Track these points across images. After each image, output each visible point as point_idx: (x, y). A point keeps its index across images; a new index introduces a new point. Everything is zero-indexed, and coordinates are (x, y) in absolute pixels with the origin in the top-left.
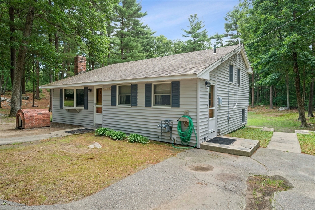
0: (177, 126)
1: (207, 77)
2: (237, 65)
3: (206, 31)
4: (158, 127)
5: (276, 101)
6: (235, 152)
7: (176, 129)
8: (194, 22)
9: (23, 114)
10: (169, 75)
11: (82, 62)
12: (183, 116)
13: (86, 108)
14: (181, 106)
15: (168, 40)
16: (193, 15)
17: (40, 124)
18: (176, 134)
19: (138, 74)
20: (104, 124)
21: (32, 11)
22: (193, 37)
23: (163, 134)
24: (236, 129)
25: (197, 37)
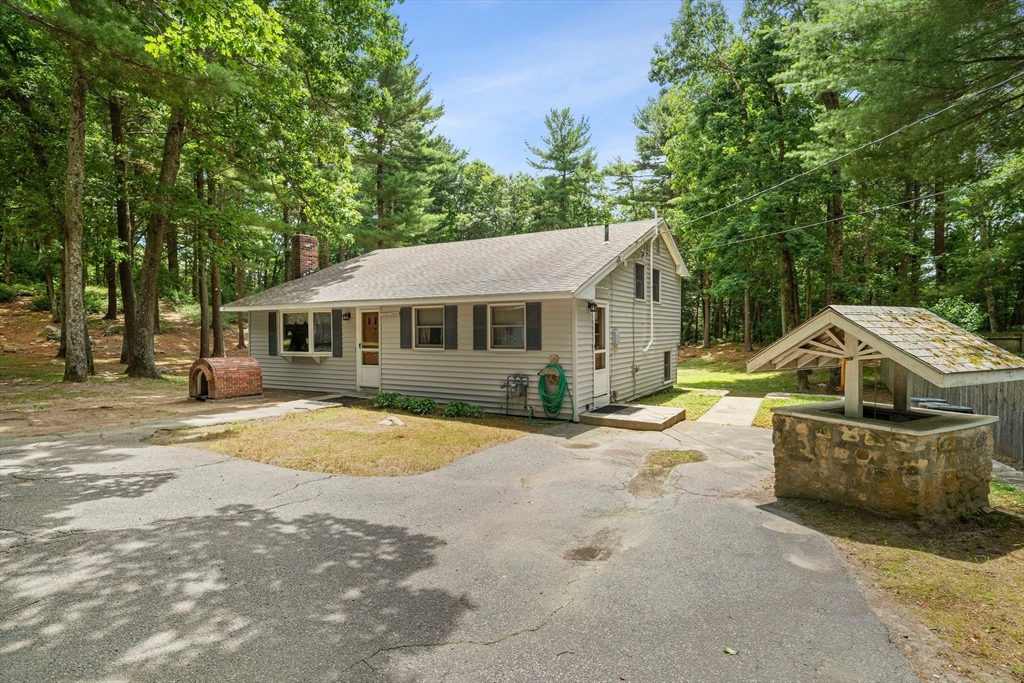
0: (536, 385)
1: (590, 295)
2: (651, 263)
3: (593, 154)
4: (502, 387)
5: (760, 331)
6: (638, 426)
7: (536, 391)
8: (561, 130)
9: (210, 368)
10: (522, 291)
11: (309, 249)
12: (549, 366)
13: (338, 353)
14: (543, 348)
15: (494, 176)
16: (560, 113)
17: (244, 388)
18: (534, 398)
19: (457, 284)
20: (384, 387)
21: (179, 123)
22: (560, 170)
23: (510, 401)
24: (650, 392)
25: (569, 169)
